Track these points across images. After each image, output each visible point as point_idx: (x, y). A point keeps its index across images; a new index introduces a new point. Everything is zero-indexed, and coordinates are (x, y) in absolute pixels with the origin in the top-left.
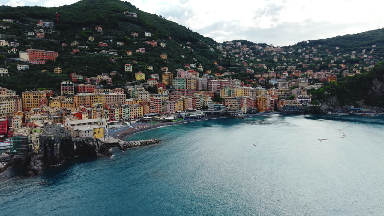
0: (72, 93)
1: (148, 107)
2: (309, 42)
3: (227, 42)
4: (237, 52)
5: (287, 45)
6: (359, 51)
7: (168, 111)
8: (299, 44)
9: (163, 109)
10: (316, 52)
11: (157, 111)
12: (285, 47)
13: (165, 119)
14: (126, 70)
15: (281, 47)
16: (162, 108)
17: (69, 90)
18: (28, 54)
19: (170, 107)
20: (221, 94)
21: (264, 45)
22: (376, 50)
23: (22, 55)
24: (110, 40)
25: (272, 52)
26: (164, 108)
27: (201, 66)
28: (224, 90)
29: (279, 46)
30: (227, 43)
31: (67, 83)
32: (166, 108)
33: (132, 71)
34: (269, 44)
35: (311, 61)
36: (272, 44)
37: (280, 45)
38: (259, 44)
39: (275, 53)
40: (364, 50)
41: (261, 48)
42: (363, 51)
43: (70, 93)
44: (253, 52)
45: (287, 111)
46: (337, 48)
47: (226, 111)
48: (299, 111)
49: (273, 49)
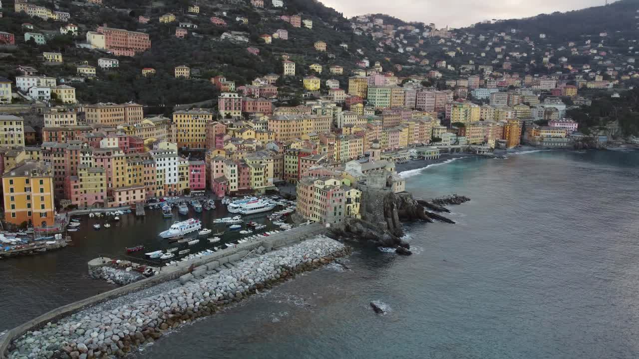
0: (239, 113)
2: (494, 23)
3: (357, 17)
4: (380, 37)
5: (458, 27)
6: (580, 43)
8: (479, 25)
10: (509, 41)
12: (455, 30)
14: (285, 71)
15: (448, 30)
16: (382, 141)
17: (235, 109)
18: (104, 36)
19: (392, 139)
20: (451, 116)
21: (420, 26)
22: (608, 42)
23: (94, 37)
24: (222, 13)
25: (438, 38)
27: (379, 65)
28: (460, 110)
29: (445, 27)
30: (358, 19)
31: (230, 96)
32: (387, 141)
33: (294, 73)
34: (427, 24)
35: (508, 58)
36: (433, 24)
37: (447, 26)
38: (411, 24)
39: (443, 41)
40: (589, 41)
41: (417, 30)
42: (586, 43)
43: (235, 113)
44: (405, 38)
45: (547, 144)
46: (543, 36)
47: (468, 146)
48: (565, 144)
49: (437, 34)
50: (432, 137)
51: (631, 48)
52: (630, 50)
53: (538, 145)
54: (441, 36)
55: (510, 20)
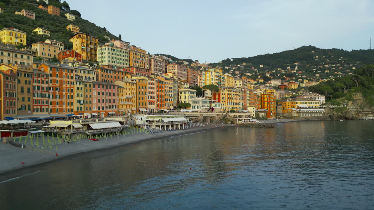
1: (22, 89)
2: (233, 60)
6: (284, 68)
7: (97, 110)
9: (79, 102)
10: (243, 69)
11: (58, 107)
13: (89, 128)
15: (207, 64)
16: (76, 99)
19: (101, 97)
21: (189, 61)
22: (300, 67)
26: (82, 99)
32: (89, 99)
34: (194, 60)
35: (243, 76)
36: (197, 61)
42: (288, 68)
45: (304, 115)
46: (262, 66)
47: (225, 114)
48: (321, 115)
49: (199, 65)
50: (178, 102)
51: (315, 69)
52: (314, 71)
53: (295, 117)
54: (202, 66)
55: (242, 58)
